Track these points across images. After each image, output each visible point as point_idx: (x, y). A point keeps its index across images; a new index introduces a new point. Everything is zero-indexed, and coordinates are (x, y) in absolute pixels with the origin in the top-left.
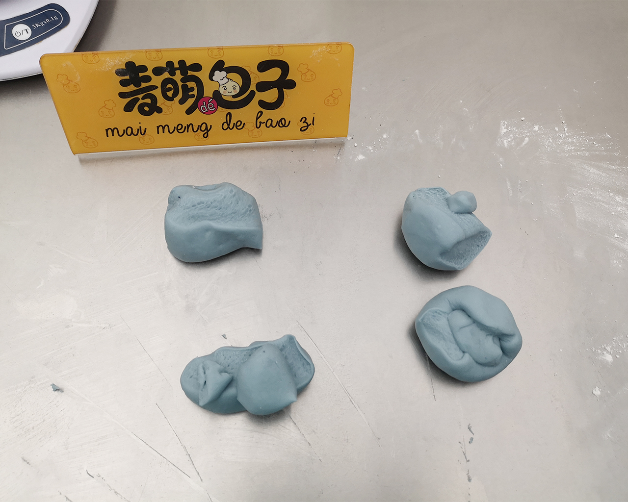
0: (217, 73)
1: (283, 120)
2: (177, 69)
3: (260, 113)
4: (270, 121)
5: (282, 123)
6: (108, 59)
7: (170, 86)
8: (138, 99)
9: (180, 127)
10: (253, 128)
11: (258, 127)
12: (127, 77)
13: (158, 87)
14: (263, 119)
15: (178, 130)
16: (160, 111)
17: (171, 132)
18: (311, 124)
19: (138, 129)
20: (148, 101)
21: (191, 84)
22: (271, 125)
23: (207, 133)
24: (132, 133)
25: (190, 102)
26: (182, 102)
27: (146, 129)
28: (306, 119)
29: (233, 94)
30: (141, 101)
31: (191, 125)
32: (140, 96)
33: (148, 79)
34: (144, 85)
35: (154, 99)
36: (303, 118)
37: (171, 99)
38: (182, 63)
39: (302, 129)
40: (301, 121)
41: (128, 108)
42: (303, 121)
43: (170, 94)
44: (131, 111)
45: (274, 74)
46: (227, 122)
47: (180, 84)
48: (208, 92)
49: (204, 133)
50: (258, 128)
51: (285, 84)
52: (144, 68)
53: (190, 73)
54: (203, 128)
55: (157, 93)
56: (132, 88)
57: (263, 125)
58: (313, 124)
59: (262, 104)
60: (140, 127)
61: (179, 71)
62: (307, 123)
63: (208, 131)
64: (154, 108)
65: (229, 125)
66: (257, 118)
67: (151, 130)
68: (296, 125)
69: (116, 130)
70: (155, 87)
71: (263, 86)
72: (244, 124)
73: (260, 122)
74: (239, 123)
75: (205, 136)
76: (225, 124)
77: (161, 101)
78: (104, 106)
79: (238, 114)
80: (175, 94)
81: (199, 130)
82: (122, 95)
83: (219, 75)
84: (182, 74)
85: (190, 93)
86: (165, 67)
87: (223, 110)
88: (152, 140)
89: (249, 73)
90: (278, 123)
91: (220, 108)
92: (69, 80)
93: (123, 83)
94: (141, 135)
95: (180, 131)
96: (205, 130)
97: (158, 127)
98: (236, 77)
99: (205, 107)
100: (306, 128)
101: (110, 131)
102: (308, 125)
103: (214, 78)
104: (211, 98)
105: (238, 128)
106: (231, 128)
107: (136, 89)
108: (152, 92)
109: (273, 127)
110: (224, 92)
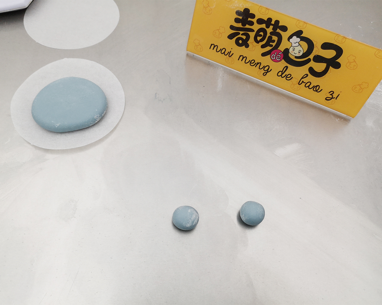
0: (295, 37)
2: (272, 25)
3: (306, 75)
5: (316, 89)
7: (262, 33)
8: (239, 34)
9: (253, 62)
10: (296, 83)
11: (300, 83)
12: (241, 18)
13: (254, 31)
14: (305, 80)
15: (251, 63)
16: (247, 46)
17: (246, 62)
18: (334, 98)
19: (229, 52)
20: (244, 37)
21: (275, 38)
22: (309, 86)
23: (267, 73)
24: (224, 53)
25: (268, 48)
26: (263, 47)
27: (233, 54)
28: (333, 93)
29: (297, 55)
30: (240, 36)
31: (260, 64)
32: (241, 32)
33: (252, 23)
34: (247, 26)
35: (248, 37)
37: (257, 42)
38: (277, 22)
39: (327, 99)
40: (329, 93)
41: (231, 37)
42: (330, 93)
43: (259, 38)
44: (231, 39)
45: (330, 54)
46: (282, 72)
47: (268, 35)
48: (282, 48)
49: (265, 72)
51: (334, 63)
52: (253, 16)
53: (278, 30)
54: (267, 68)
55: (252, 35)
56: (240, 25)
57: (303, 84)
58: (336, 99)
59: (312, 71)
60: (231, 51)
61: (273, 26)
62: (332, 96)
63: (268, 72)
64: (245, 43)
65: (282, 74)
66: (302, 78)
67: (236, 56)
68: (325, 94)
69: (216, 47)
70: (252, 30)
71: (318, 59)
72: (292, 77)
73: (303, 82)
75: (265, 74)
77: (251, 41)
78: (218, 30)
79: (292, 69)
80: (262, 40)
81: (263, 69)
82: (232, 27)
83: (295, 39)
84: (273, 29)
85: (271, 43)
86: (266, 20)
87: (284, 63)
88: (233, 62)
89: (315, 46)
90: (314, 87)
91: (283, 60)
92: (208, 5)
93: (237, 20)
94: (228, 57)
95: (251, 64)
96: (267, 71)
97: (240, 56)
98: (305, 46)
99: (275, 56)
100: (330, 99)
101: (213, 46)
102: (332, 98)
103: (291, 40)
104: (282, 52)
105: (287, 78)
106: (283, 76)
107: (242, 27)
108: (249, 33)
109: (309, 88)
110: (291, 52)
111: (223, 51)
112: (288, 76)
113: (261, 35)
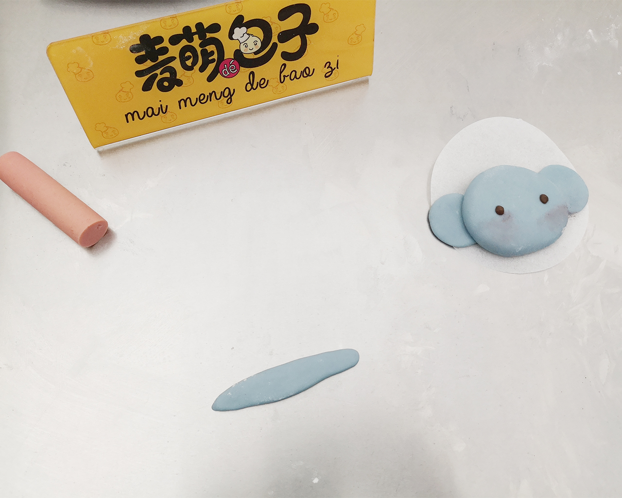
0: (237, 30)
1: (307, 69)
2: (195, 33)
3: (283, 66)
4: (294, 72)
5: (307, 73)
6: (121, 36)
7: (188, 54)
8: (157, 75)
9: (202, 97)
10: (277, 84)
11: (282, 81)
12: (143, 53)
13: (176, 58)
14: (286, 72)
15: (200, 101)
16: (180, 83)
17: (193, 104)
18: (335, 68)
19: (159, 108)
20: (167, 75)
21: (211, 48)
22: (295, 77)
23: (231, 98)
24: (153, 113)
25: (211, 67)
26: (202, 69)
27: (167, 106)
28: (330, 63)
29: (255, 50)
30: (159, 77)
31: (214, 93)
32: (158, 72)
33: (165, 50)
34: (161, 58)
35: (173, 72)
36: (327, 63)
37: (190, 68)
38: (199, 26)
39: (327, 75)
40: (325, 67)
41: (147, 87)
42: (327, 67)
43: (189, 63)
44: (150, 89)
45: (295, 20)
46: (250, 83)
47: (199, 50)
48: (229, 54)
49: (227, 98)
50: (282, 83)
51: (308, 29)
52: (160, 40)
53: (209, 35)
54: (227, 91)
55: (176, 64)
56: (149, 64)
57: (287, 79)
58: (338, 68)
59: (286, 56)
60: (161, 105)
61: (197, 35)
62: (331, 68)
63: (231, 96)
64: (175, 82)
65: (252, 85)
66: (281, 72)
67: (173, 107)
68: (321, 71)
69: (135, 114)
70: (172, 59)
71: (285, 36)
72: (268, 80)
73: (284, 76)
74: (263, 81)
75: (229, 101)
76: (249, 85)
77: (181, 73)
78: (121, 90)
79: (260, 72)
80: (195, 63)
81: (222, 96)
82: (139, 74)
83: (239, 32)
84: (200, 38)
85: (210, 58)
86: (182, 33)
87: (245, 71)
88: (175, 117)
89: (270, 24)
90: (302, 73)
91: (242, 68)
92: (80, 68)
93: (139, 60)
94: (163, 114)
95: (202, 102)
96: (229, 95)
97: (180, 102)
98: (258, 31)
99: (227, 70)
100: (330, 73)
101: (130, 116)
102: (333, 70)
103: (234, 37)
104: (232, 59)
105: (262, 86)
106: (255, 87)
107: (154, 63)
108: (171, 64)
109: (297, 79)
110: (245, 50)
111: (150, 113)
112: (262, 83)
113: (189, 57)
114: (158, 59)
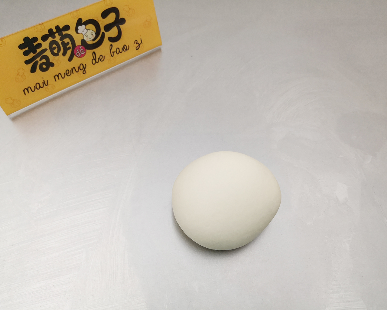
0: (79, 27)
1: (125, 46)
2: (56, 33)
3: (111, 46)
4: (118, 49)
5: (125, 48)
7: (54, 46)
8: (37, 62)
9: (67, 72)
10: (110, 57)
12: (27, 49)
13: (47, 49)
14: (114, 49)
16: (52, 65)
17: (63, 77)
18: (140, 43)
19: (43, 83)
20: (44, 61)
21: (67, 40)
22: (119, 52)
23: (85, 70)
24: (40, 87)
25: (69, 52)
26: (64, 54)
27: (47, 81)
28: (137, 40)
29: (93, 38)
30: (40, 63)
31: (74, 68)
32: (38, 59)
33: (40, 45)
35: (47, 58)
36: (135, 41)
37: (56, 55)
38: (57, 27)
39: (137, 48)
40: (135, 43)
41: (33, 70)
43: (56, 51)
44: (35, 71)
45: (111, 18)
47: (60, 42)
48: (78, 43)
50: (112, 56)
51: (120, 21)
52: (35, 39)
53: (64, 33)
54: (82, 66)
55: (48, 53)
56: (32, 55)
57: (115, 53)
58: (142, 43)
59: (112, 40)
60: (44, 81)
62: (138, 43)
63: (85, 69)
64: (49, 64)
65: (95, 60)
66: (111, 50)
67: (51, 81)
68: (133, 46)
69: (29, 88)
70: (45, 50)
71: (108, 28)
72: (104, 56)
73: (113, 52)
74: (101, 57)
75: (84, 72)
77: (52, 59)
78: (18, 74)
79: (99, 51)
80: (59, 50)
81: (80, 70)
82: (27, 62)
84: (59, 35)
85: (68, 47)
86: (48, 33)
87: (90, 52)
88: (53, 87)
89: (98, 21)
90: (123, 49)
91: (87, 50)
93: (26, 54)
94: (46, 86)
95: (68, 75)
96: (83, 68)
97: (55, 77)
98: (91, 26)
99: (78, 53)
100: (138, 47)
101: (26, 91)
102: (139, 45)
104: (81, 46)
105: (102, 60)
106: (97, 62)
107: (34, 55)
108: (45, 54)
109: (121, 53)
110: (87, 39)
113: (55, 48)
114: (36, 51)
